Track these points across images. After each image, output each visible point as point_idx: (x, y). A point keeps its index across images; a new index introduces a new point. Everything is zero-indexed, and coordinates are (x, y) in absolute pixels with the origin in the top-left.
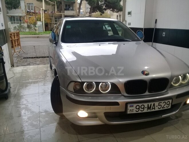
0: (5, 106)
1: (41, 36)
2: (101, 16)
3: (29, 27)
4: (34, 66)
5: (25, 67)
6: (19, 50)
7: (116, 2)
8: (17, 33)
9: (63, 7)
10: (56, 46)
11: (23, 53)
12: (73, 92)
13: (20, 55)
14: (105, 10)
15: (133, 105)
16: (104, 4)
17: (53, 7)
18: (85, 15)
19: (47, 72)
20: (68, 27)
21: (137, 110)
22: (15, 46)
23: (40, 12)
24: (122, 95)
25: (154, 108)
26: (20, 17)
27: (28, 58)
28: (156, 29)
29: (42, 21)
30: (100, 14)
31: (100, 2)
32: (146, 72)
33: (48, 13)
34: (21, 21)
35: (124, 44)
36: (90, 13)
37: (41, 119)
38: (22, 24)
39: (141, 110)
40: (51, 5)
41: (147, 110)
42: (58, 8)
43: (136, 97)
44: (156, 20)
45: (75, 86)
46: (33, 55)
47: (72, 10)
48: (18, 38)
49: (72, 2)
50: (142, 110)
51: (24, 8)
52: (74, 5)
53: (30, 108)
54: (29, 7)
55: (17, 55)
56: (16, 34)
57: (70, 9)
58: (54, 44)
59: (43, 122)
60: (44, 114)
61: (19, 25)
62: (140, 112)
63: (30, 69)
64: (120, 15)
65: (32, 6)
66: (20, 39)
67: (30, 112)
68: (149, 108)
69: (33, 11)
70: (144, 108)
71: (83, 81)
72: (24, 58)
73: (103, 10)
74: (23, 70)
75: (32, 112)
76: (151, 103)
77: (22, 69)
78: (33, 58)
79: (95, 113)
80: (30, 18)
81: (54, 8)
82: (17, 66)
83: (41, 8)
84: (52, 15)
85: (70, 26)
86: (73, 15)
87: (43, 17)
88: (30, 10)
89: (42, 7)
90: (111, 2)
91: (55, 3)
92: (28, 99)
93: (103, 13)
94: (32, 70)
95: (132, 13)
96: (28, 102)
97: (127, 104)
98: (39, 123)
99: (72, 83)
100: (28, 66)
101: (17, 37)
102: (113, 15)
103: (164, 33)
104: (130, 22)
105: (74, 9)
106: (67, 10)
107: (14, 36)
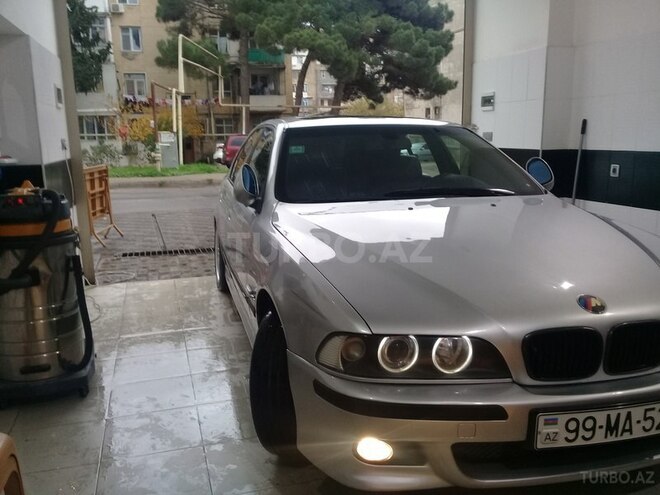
0: (81, 423)
1: (171, 182)
2: (371, 112)
3: (128, 150)
4: (164, 282)
5: (131, 284)
6: (103, 229)
7: (425, 66)
8: (100, 172)
9: (246, 84)
10: (258, 211)
11: (119, 239)
12: (340, 371)
13: (109, 247)
14: (387, 90)
15: (556, 419)
16: (383, 71)
17: (210, 84)
18: (316, 110)
19: (209, 301)
20: (296, 149)
21: (571, 436)
22: (94, 214)
23: (167, 101)
24: (514, 382)
25: (627, 427)
26: (102, 118)
27: (137, 254)
28: (586, 153)
29: (175, 130)
30: (367, 105)
31: (367, 66)
32: (593, 300)
33: (193, 103)
34: (101, 130)
35: (493, 205)
36: (335, 101)
37: (211, 466)
38: (107, 143)
39: (583, 437)
40: (205, 80)
41: (606, 437)
42: (226, 87)
43: (565, 389)
44: (585, 122)
45: (346, 349)
46: (154, 244)
47: (276, 92)
48: (103, 189)
49: (275, 66)
50: (588, 435)
51: (116, 87)
52: (282, 77)
53: (169, 428)
54: (130, 85)
55: (100, 246)
56: (96, 175)
57: (266, 90)
58: (251, 206)
59: (222, 476)
60: (219, 448)
61: (95, 143)
62: (580, 442)
63: (149, 294)
64: (436, 108)
65: (140, 83)
66: (111, 191)
67: (169, 442)
68: (611, 428)
69: (144, 99)
70: (593, 429)
71: (377, 331)
72: (125, 255)
73: (379, 92)
74: (126, 295)
75: (178, 443)
76: (618, 411)
77: (124, 292)
78: (154, 253)
79: (416, 446)
80: (133, 120)
81: (216, 87)
82: (106, 283)
83: (173, 87)
84: (207, 112)
85: (301, 147)
86: (280, 109)
87: (180, 118)
88: (133, 94)
89: (177, 86)
90: (405, 65)
91: (217, 72)
92: (156, 397)
93: (380, 100)
94: (157, 295)
95: (497, 100)
96: (157, 406)
97: (534, 413)
98: (206, 480)
99: (337, 338)
100: (140, 280)
101: (101, 186)
102: (411, 107)
103: (613, 166)
104: (490, 131)
105: (282, 88)
106: (258, 94)
107: (92, 181)
